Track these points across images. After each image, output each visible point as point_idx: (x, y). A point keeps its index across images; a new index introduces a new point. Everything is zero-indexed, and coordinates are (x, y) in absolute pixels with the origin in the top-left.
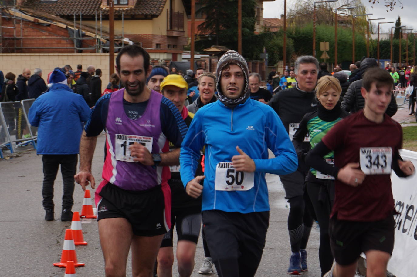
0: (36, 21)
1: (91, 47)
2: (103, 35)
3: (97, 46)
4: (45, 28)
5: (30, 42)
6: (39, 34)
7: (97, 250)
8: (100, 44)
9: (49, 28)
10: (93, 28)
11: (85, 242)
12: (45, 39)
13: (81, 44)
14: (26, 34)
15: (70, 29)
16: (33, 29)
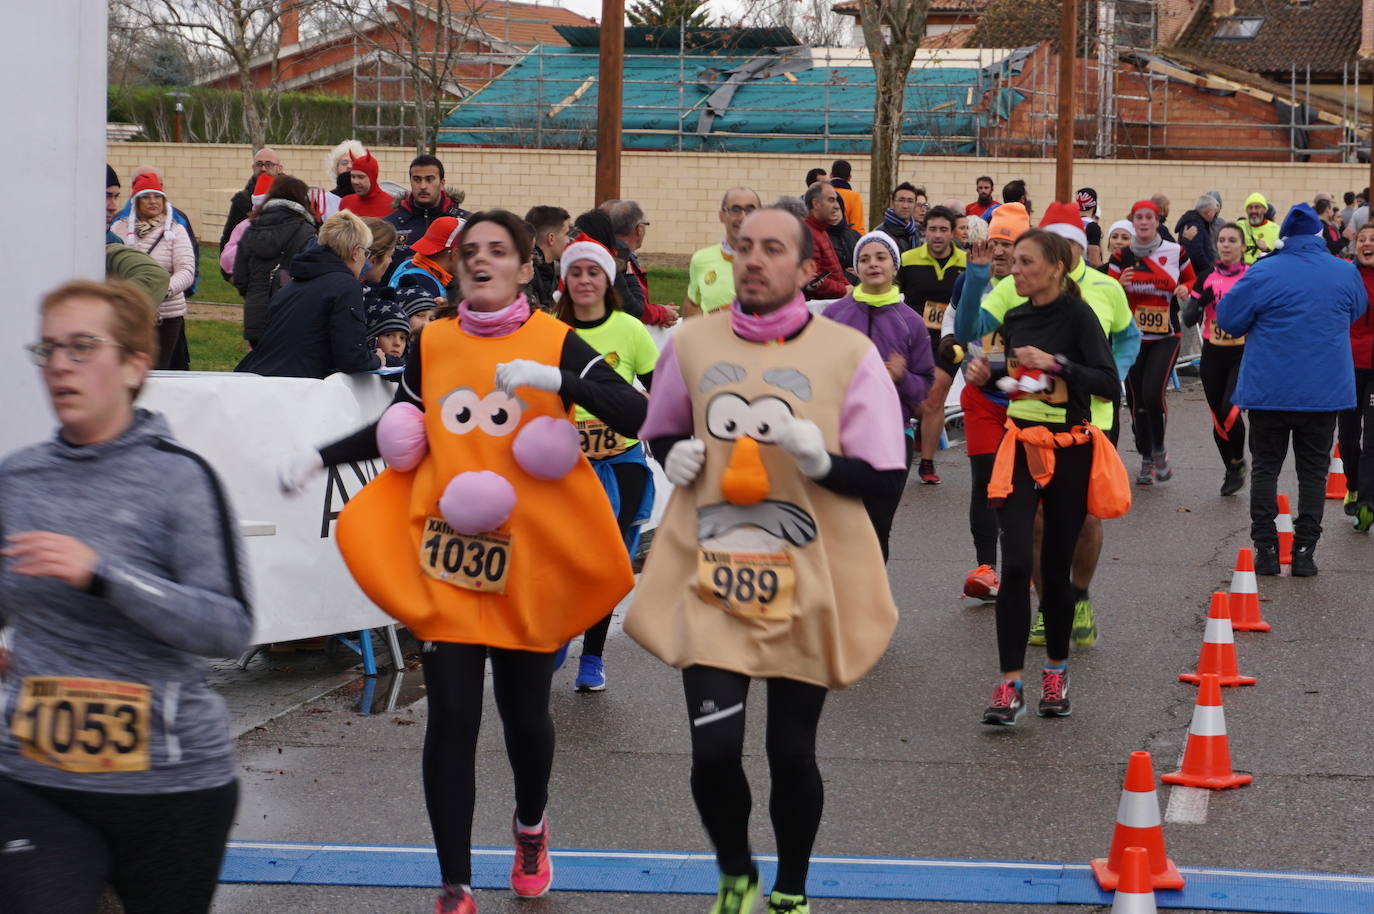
0: (1202, 85)
1: (1329, 147)
2: (1362, 119)
3: (1346, 147)
4: (1221, 101)
5: (1184, 134)
6: (1207, 114)
7: (1293, 644)
8: (1352, 141)
9: (1231, 100)
10: (1338, 103)
11: (1263, 624)
12: (1220, 128)
13: (1307, 139)
14: (1177, 114)
15: (1281, 103)
16: (1193, 102)
